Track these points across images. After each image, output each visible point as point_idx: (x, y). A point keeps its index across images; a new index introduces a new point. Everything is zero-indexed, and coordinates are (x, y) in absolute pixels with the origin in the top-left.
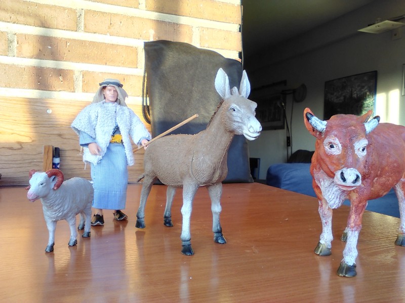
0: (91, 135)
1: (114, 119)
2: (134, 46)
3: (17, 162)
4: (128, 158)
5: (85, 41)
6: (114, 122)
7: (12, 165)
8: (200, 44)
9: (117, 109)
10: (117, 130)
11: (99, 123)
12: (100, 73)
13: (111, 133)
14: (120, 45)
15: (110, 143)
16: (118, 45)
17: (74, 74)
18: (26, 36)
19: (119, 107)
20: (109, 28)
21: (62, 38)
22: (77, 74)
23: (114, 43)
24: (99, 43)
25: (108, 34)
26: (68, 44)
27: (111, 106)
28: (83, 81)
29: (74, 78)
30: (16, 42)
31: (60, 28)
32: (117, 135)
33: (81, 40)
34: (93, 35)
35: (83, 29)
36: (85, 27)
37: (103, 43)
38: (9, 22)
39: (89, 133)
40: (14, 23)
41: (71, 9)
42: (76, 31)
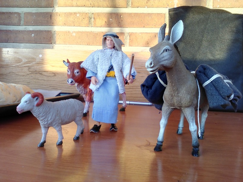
0: (93, 71)
1: (110, 60)
2: (163, 13)
4: (119, 88)
5: (131, 13)
6: (109, 62)
8: (213, 5)
9: (113, 53)
10: (111, 68)
11: (99, 63)
12: (140, 33)
13: (107, 70)
14: (153, 14)
15: (106, 77)
16: (152, 13)
17: (124, 35)
18: (98, 14)
19: (114, 51)
20: (147, 3)
21: (118, 13)
22: (126, 35)
23: (149, 13)
24: (140, 13)
25: (146, 7)
26: (122, 16)
27: (109, 51)
28: (130, 39)
29: (125, 37)
30: (93, 18)
32: (111, 72)
33: (129, 13)
34: (137, 8)
35: (130, 6)
36: (132, 4)
37: (143, 13)
38: (90, 7)
39: (91, 70)
40: (92, 7)
42: (127, 7)
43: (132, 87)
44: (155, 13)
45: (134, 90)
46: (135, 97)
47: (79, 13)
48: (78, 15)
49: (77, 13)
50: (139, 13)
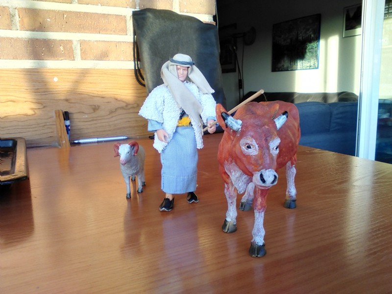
2: (123, 15)
3: (32, 127)
5: (79, 13)
7: (28, 129)
8: (180, 9)
11: (166, 109)
12: (95, 41)
13: (179, 118)
15: (177, 127)
16: (109, 14)
17: (73, 44)
18: (27, 11)
21: (59, 11)
22: (75, 43)
23: (105, 13)
24: (92, 13)
25: (100, 5)
26: (65, 16)
28: (81, 50)
29: (73, 47)
30: (17, 16)
31: (56, 1)
32: (184, 118)
33: (76, 12)
34: (86, 6)
35: (76, 1)
37: (96, 13)
42: (71, 3)
43: (95, 119)
44: (113, 15)
45: (99, 121)
46: (101, 131)
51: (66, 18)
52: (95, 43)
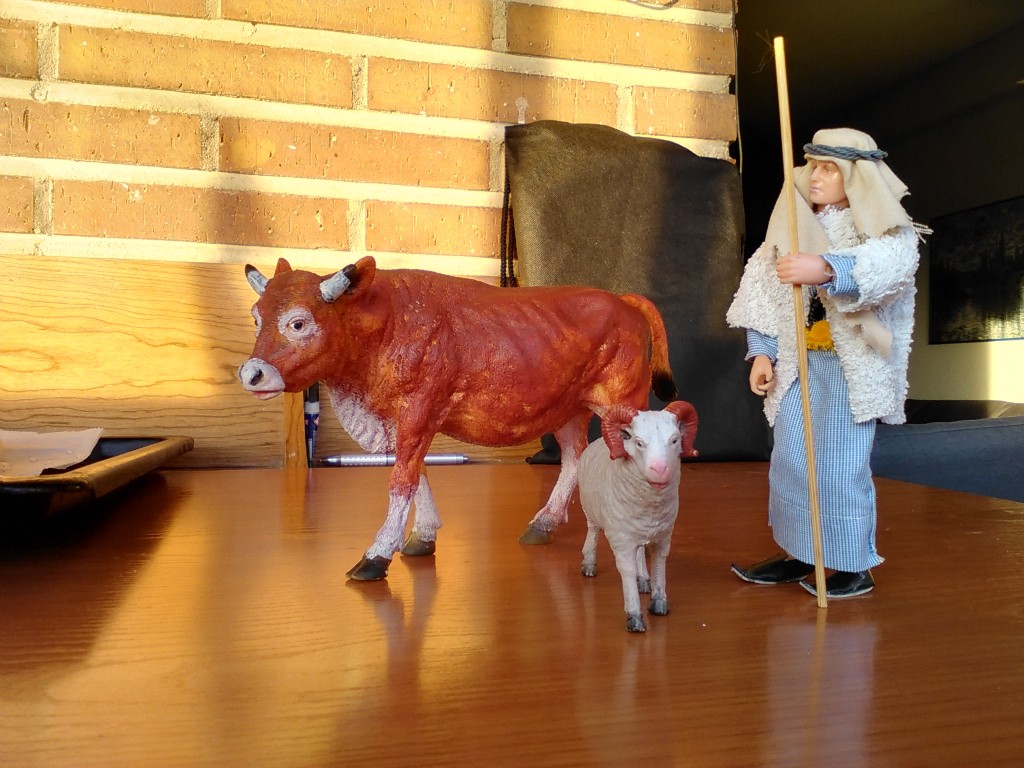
2: (482, 138)
3: (224, 413)
5: (370, 131)
7: (211, 420)
12: (406, 204)
14: (449, 138)
16: (445, 138)
17: (347, 208)
18: (239, 123)
20: (425, 98)
21: (319, 126)
22: (353, 207)
23: (436, 134)
24: (403, 134)
25: (423, 113)
26: (334, 139)
28: (369, 225)
29: (349, 217)
30: (218, 138)
31: (315, 101)
33: (362, 130)
34: (388, 115)
35: (365, 102)
36: (371, 97)
37: (413, 134)
38: (203, 93)
40: (214, 94)
41: (338, 57)
42: (351, 108)
44: (456, 139)
47: (157, 113)
48: (153, 121)
49: (148, 113)
50: (398, 130)
51: (335, 143)
52: (405, 208)
